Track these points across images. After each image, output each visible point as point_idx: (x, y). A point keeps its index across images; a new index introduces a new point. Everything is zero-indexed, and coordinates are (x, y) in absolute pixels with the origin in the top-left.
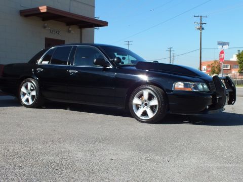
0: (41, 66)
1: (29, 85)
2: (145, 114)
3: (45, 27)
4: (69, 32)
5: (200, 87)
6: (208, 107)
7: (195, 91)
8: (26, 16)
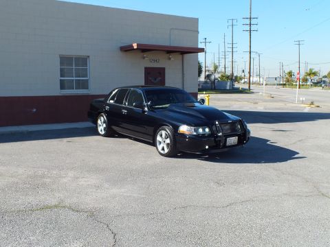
0: (110, 105)
1: (102, 118)
2: (163, 149)
3: (144, 58)
4: (170, 59)
5: (201, 130)
6: (207, 147)
7: (195, 133)
8: (126, 51)
